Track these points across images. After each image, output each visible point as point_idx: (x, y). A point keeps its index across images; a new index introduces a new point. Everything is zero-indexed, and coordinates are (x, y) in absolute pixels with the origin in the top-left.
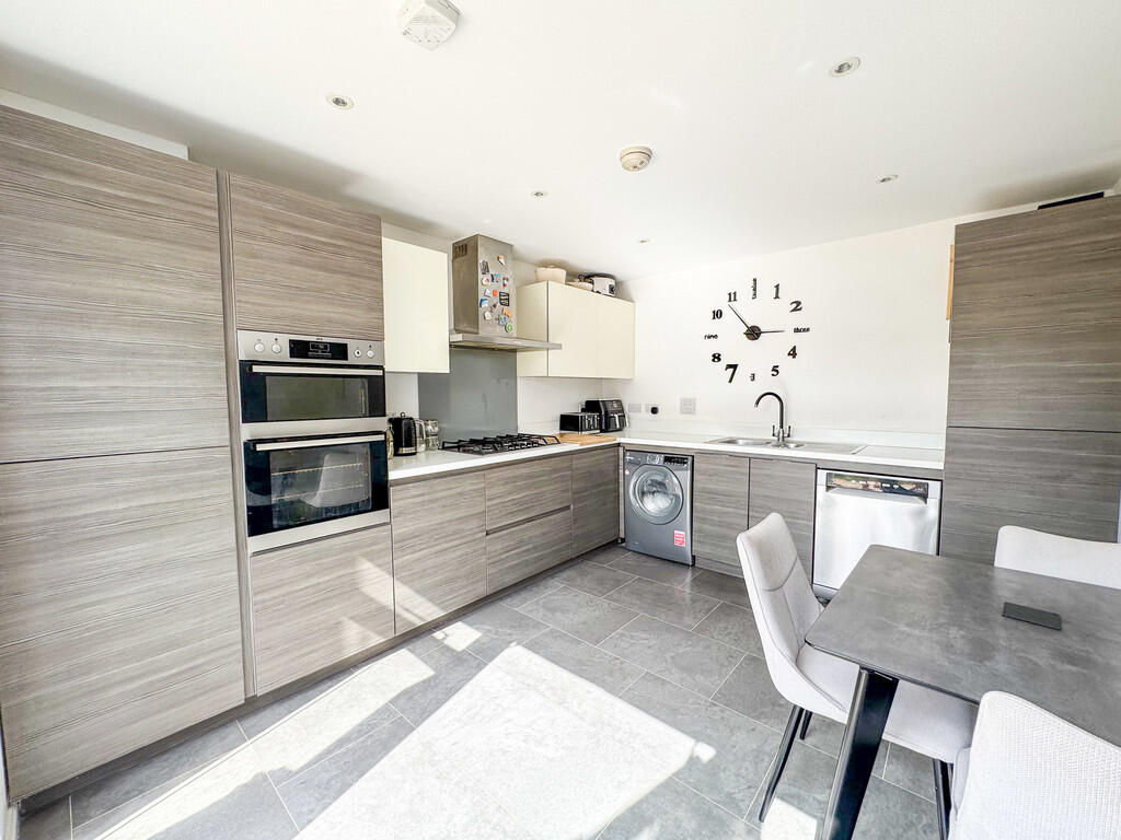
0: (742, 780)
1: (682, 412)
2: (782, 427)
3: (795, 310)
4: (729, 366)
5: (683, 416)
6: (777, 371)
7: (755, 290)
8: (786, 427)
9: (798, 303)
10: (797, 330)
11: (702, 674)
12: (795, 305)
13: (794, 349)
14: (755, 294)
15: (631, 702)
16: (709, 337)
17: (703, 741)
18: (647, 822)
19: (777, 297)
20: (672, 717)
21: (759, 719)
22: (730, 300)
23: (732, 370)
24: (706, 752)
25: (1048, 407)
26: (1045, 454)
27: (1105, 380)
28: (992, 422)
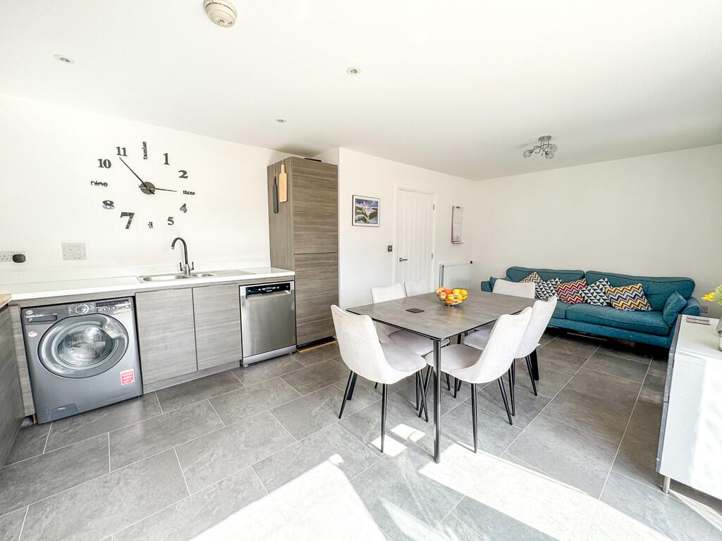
0: (359, 450)
1: (64, 259)
2: (187, 263)
3: (182, 177)
4: (124, 214)
5: (66, 261)
6: (173, 222)
7: (145, 151)
8: (190, 262)
9: (185, 173)
10: (185, 192)
11: (274, 437)
12: (182, 173)
13: (184, 205)
14: (146, 155)
15: (277, 487)
16: (96, 184)
17: (329, 456)
18: (379, 504)
19: (167, 163)
20: (303, 465)
21: (321, 427)
22: (119, 154)
23: (127, 218)
24: (337, 459)
25: (322, 244)
26: (322, 263)
27: (334, 233)
28: (308, 251)
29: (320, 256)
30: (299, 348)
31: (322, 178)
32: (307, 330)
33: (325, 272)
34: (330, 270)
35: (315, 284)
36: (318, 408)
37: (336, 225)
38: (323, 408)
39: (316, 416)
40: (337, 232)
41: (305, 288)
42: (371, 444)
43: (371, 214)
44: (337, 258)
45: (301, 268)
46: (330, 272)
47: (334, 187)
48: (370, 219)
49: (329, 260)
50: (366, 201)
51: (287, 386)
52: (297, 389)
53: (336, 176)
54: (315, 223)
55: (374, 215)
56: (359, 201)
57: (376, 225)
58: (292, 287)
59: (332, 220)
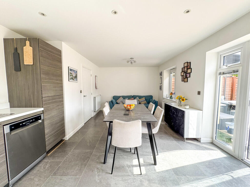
25: (56, 91)
26: (57, 101)
27: (61, 85)
28: (50, 95)
29: (55, 97)
30: (48, 152)
31: (54, 55)
32: (51, 140)
33: (58, 106)
34: (60, 104)
35: (54, 113)
36: (97, 177)
37: (61, 80)
38: (99, 175)
39: (100, 181)
40: (62, 84)
41: (49, 116)
42: (135, 175)
43: (75, 76)
44: (63, 98)
45: (47, 105)
46: (60, 105)
47: (60, 61)
48: (75, 78)
49: (60, 99)
50: (73, 70)
51: (64, 178)
52: (73, 175)
53: (61, 56)
54: (53, 79)
55: (76, 77)
56: (71, 70)
57: (76, 81)
58: (42, 118)
59: (60, 78)
